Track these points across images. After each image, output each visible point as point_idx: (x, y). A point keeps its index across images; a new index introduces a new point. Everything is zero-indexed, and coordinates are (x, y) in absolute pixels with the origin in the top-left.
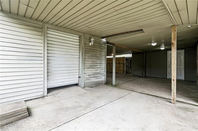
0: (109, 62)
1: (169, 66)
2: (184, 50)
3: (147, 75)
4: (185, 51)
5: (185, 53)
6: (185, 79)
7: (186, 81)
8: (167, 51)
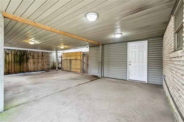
0: (66, 58)
1: (130, 63)
2: (147, 41)
3: (104, 75)
4: (148, 43)
5: (148, 45)
6: (148, 81)
7: (149, 84)
8: (127, 44)
